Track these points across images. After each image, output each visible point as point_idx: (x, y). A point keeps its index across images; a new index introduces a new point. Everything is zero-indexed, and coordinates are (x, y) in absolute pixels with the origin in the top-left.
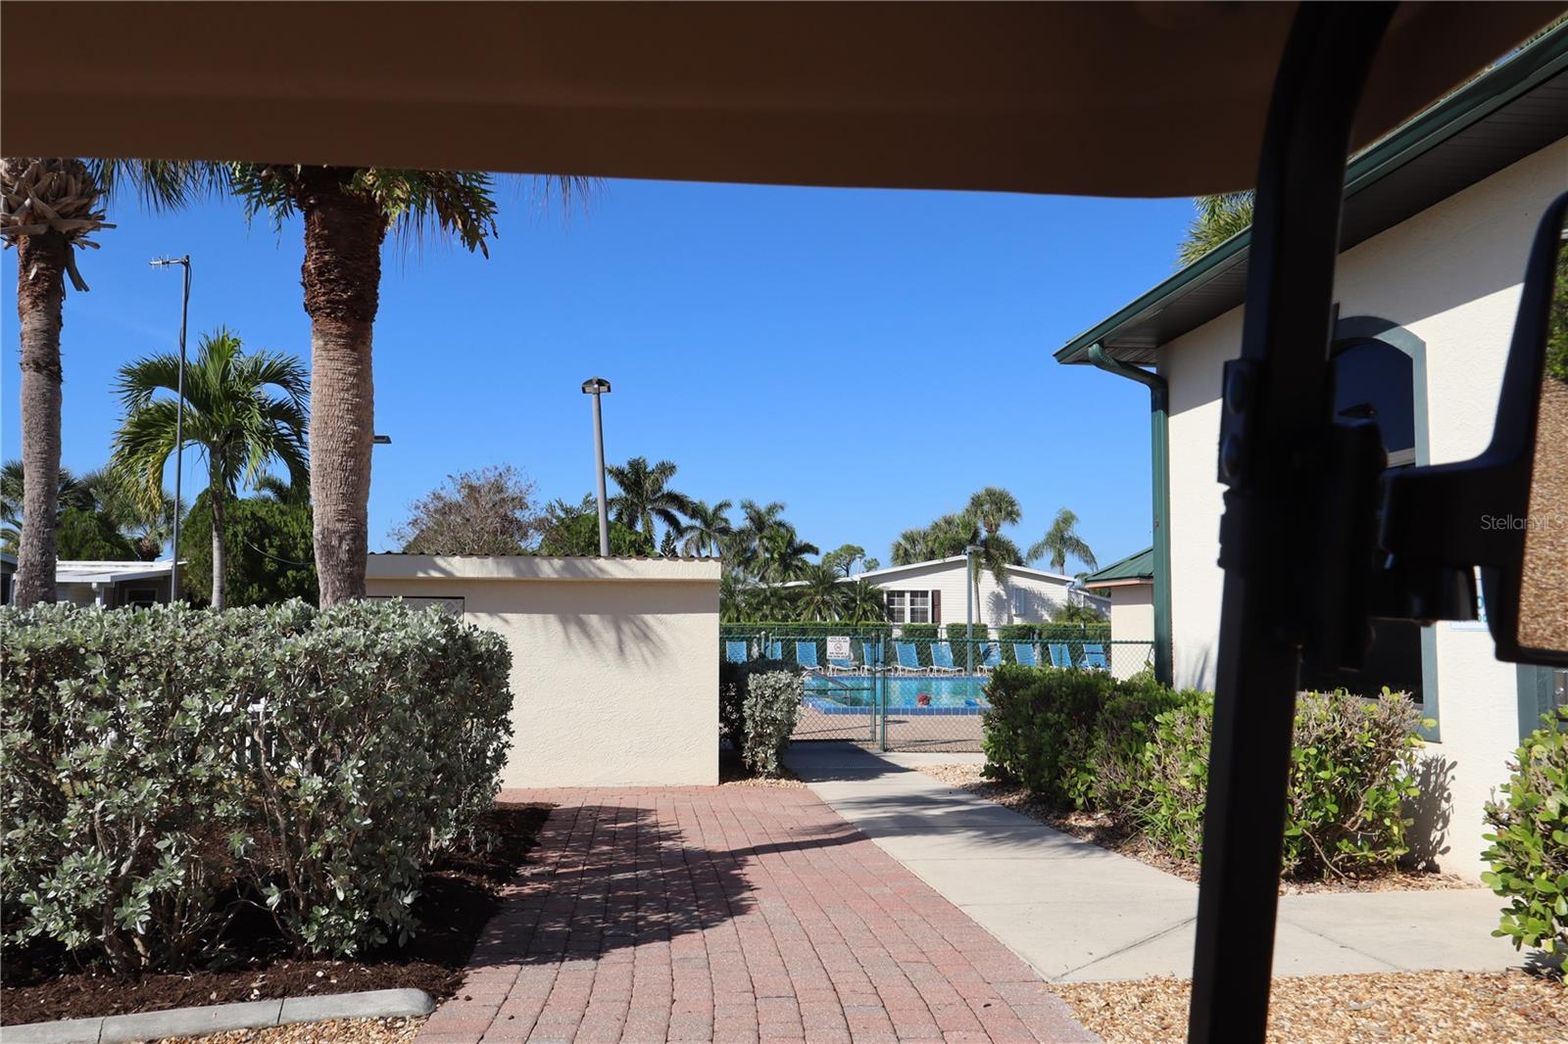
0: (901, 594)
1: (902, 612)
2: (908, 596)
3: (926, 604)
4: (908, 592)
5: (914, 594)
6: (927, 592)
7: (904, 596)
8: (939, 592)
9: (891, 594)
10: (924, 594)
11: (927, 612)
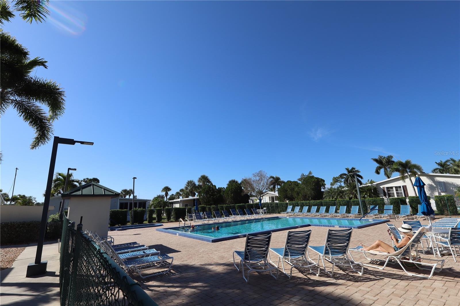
0: (392, 188)
1: (393, 194)
2: (394, 189)
3: (401, 190)
4: (394, 187)
5: (396, 187)
6: (400, 186)
7: (393, 188)
8: (406, 186)
9: (388, 188)
10: (400, 187)
11: (402, 193)
